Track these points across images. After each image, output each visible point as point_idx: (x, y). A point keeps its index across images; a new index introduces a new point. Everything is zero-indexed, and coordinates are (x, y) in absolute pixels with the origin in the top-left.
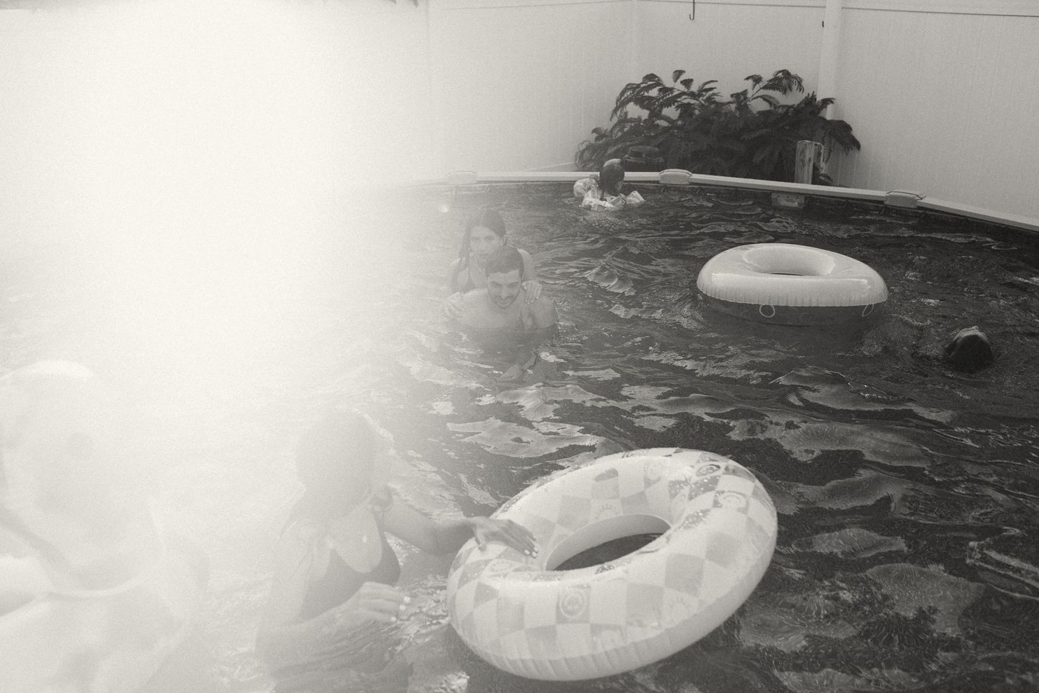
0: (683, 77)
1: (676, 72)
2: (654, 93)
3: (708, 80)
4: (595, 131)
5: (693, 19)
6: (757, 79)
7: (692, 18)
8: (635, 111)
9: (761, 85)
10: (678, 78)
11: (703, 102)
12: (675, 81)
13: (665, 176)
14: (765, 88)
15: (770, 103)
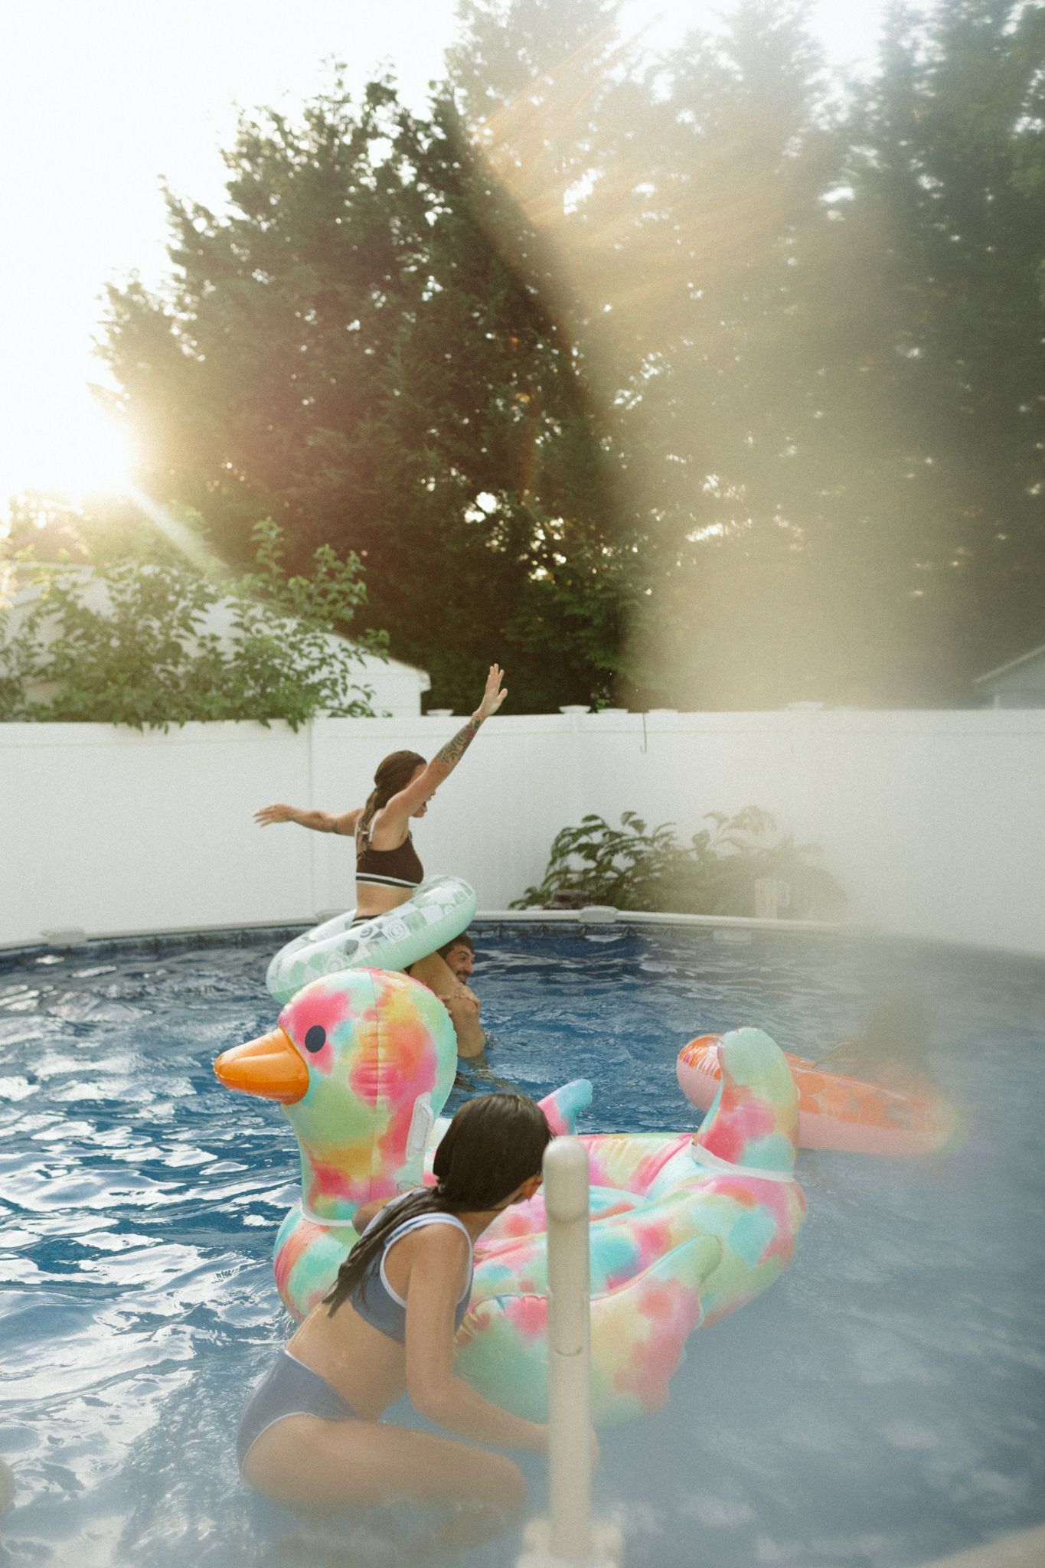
0: (632, 819)
1: (625, 814)
2: (596, 838)
3: (665, 822)
4: (529, 890)
5: (646, 750)
6: (721, 820)
7: (643, 749)
8: (576, 862)
9: (726, 825)
10: (627, 820)
11: (659, 849)
12: (624, 823)
13: (585, 913)
14: (730, 827)
15: (741, 848)
